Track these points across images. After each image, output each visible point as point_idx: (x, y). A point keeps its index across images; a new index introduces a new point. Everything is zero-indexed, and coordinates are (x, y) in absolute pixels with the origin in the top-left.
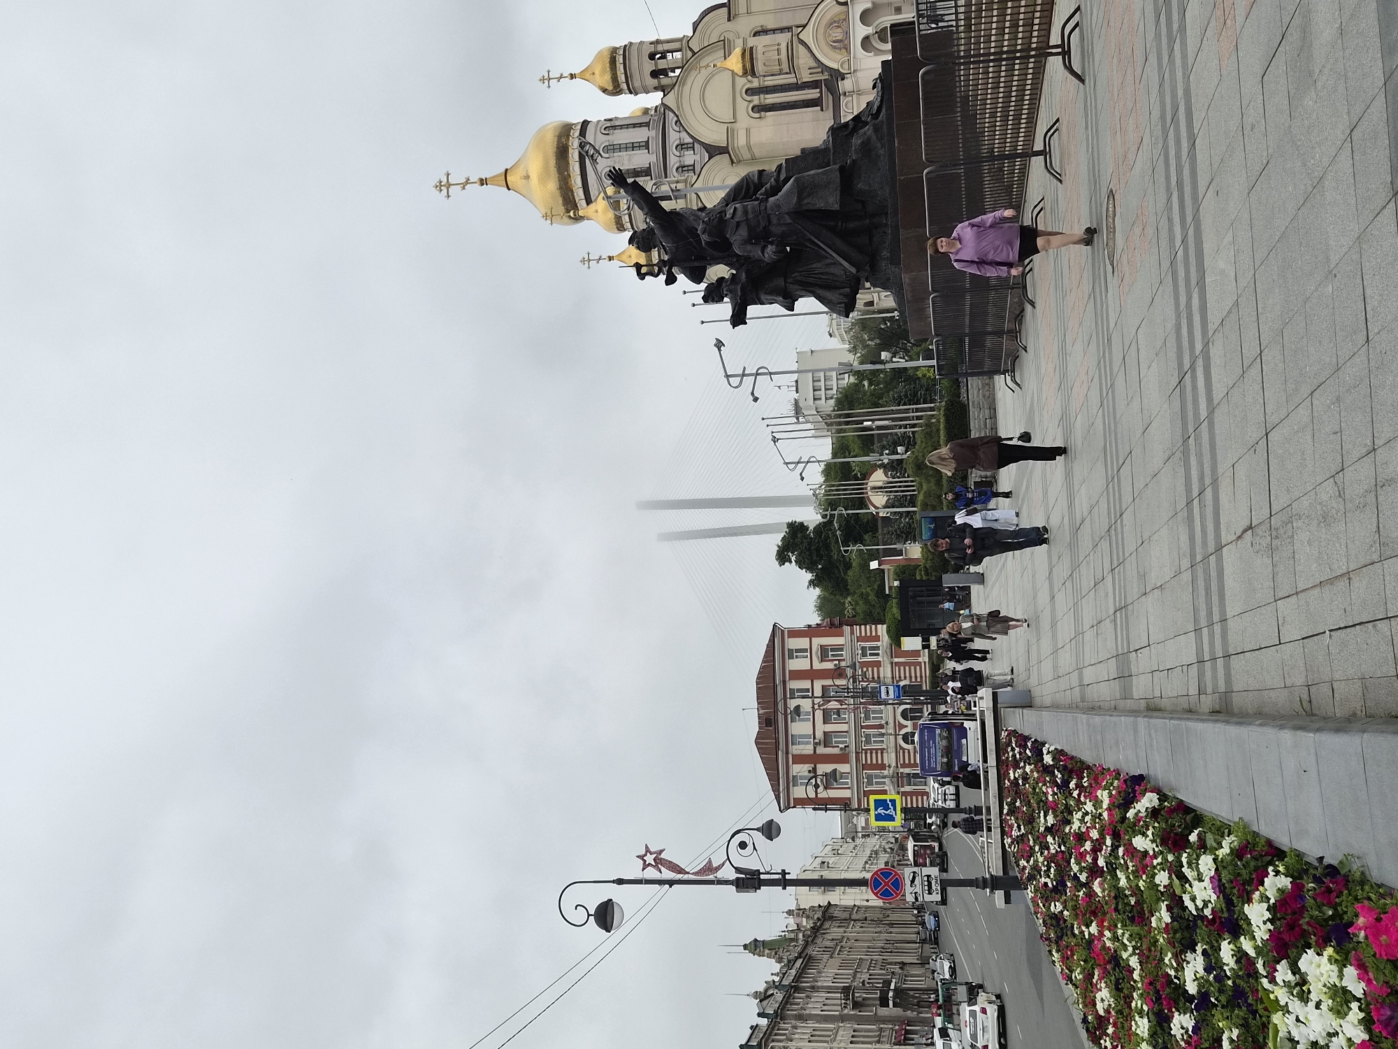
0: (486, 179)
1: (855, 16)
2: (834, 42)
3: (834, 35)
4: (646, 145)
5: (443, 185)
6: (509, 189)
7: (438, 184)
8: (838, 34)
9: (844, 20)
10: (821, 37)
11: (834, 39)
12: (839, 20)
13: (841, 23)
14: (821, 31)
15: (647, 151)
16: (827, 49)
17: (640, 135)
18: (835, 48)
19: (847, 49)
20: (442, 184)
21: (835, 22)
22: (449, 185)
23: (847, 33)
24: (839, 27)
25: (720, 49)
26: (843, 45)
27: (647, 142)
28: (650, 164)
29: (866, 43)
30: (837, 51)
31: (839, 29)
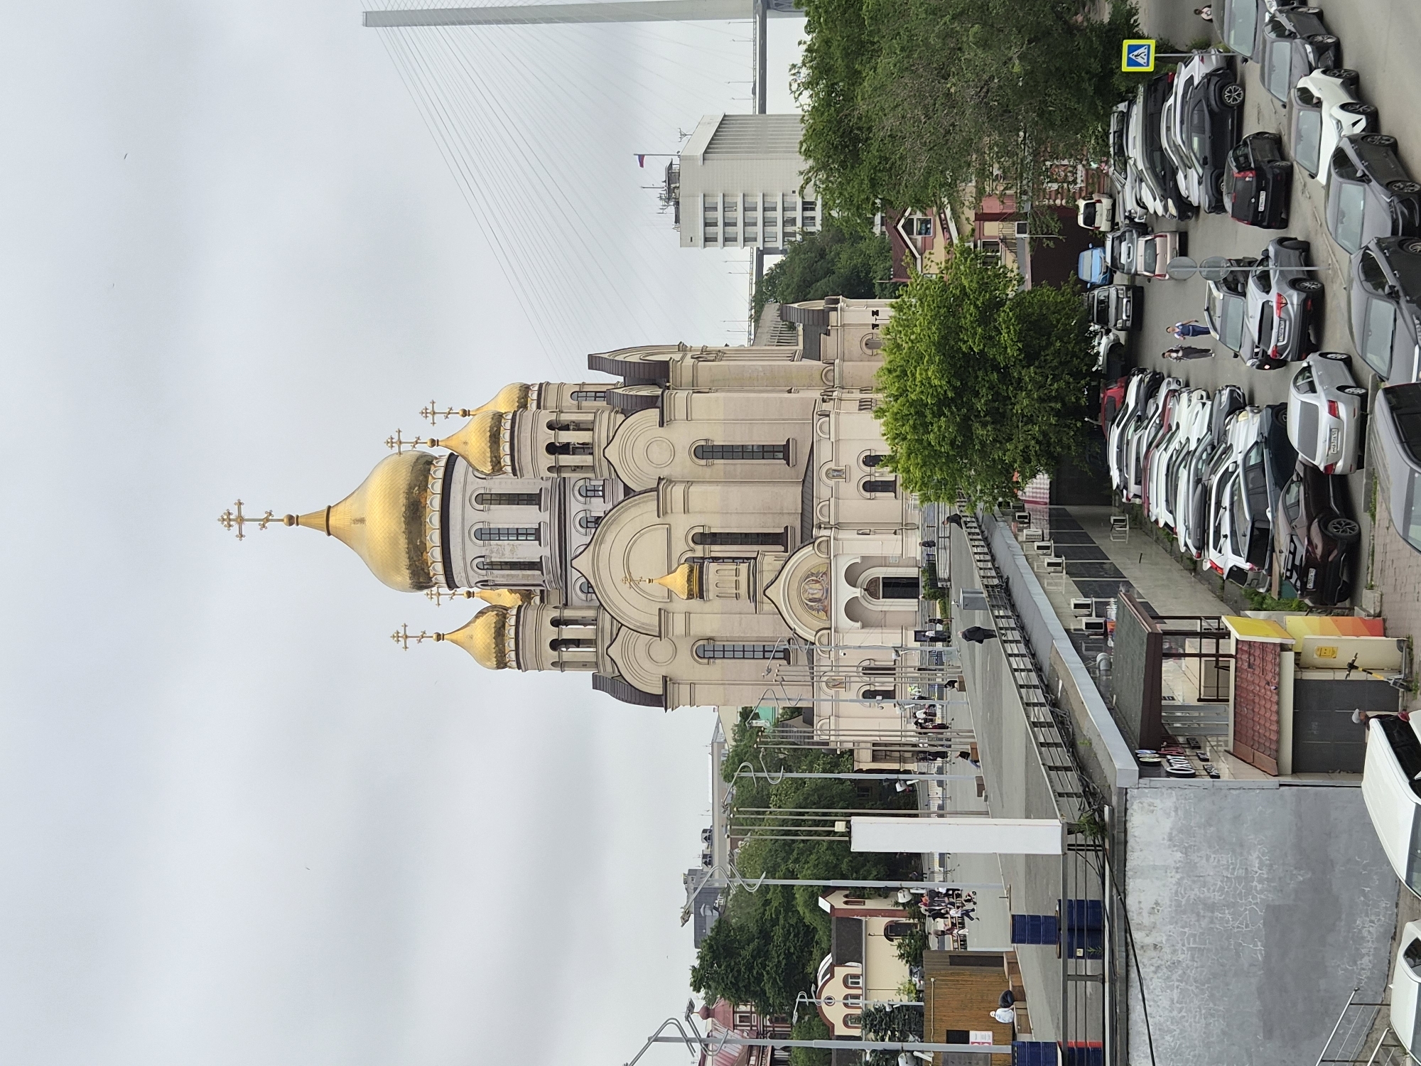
0: (298, 517)
1: (839, 570)
2: (810, 600)
3: (811, 591)
4: (537, 534)
5: (234, 520)
6: (329, 534)
7: (225, 517)
8: (816, 591)
9: (824, 573)
10: (794, 593)
11: (811, 597)
12: (818, 573)
13: (821, 576)
14: (795, 585)
15: (537, 542)
16: (799, 610)
17: (527, 516)
18: (811, 608)
19: (827, 611)
20: (231, 517)
21: (812, 574)
22: (241, 520)
23: (828, 591)
24: (817, 582)
25: (652, 500)
26: (821, 605)
27: (538, 530)
28: (541, 558)
29: (852, 610)
30: (813, 612)
31: (818, 585)
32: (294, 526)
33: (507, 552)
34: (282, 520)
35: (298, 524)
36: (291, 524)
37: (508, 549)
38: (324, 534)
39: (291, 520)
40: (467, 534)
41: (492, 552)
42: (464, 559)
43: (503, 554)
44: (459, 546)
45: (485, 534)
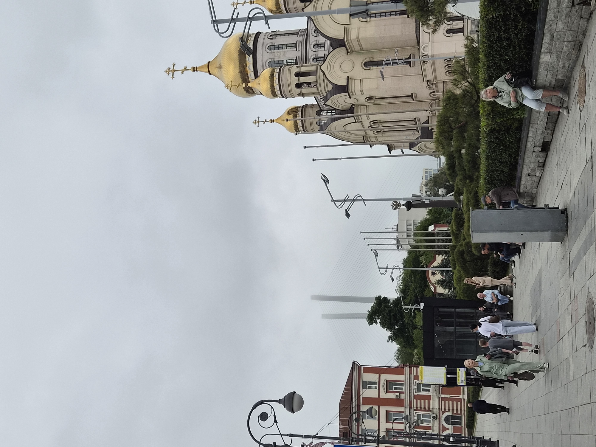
0: (197, 67)
5: (171, 71)
6: (210, 74)
7: (168, 70)
17: (292, 40)
22: (174, 71)
32: (196, 72)
33: (282, 56)
34: (190, 70)
35: (197, 71)
36: (194, 71)
37: (282, 53)
38: (208, 74)
39: (195, 69)
40: (264, 49)
41: (275, 56)
42: (262, 60)
43: (280, 57)
44: (261, 54)
45: (272, 47)
